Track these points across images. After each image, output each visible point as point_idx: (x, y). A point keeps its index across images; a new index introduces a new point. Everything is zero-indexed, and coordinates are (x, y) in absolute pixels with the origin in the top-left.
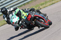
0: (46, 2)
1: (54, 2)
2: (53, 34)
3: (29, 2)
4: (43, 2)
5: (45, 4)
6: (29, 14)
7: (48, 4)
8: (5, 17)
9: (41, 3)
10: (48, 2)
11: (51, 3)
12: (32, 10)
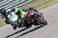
0: (39, 5)
1: (47, 5)
2: (46, 35)
3: (23, 5)
4: (36, 6)
5: (39, 7)
6: (29, 12)
7: (41, 7)
8: (4, 17)
9: (35, 6)
10: (41, 5)
11: (44, 6)
12: (31, 9)
